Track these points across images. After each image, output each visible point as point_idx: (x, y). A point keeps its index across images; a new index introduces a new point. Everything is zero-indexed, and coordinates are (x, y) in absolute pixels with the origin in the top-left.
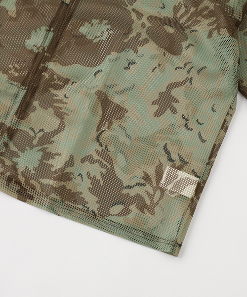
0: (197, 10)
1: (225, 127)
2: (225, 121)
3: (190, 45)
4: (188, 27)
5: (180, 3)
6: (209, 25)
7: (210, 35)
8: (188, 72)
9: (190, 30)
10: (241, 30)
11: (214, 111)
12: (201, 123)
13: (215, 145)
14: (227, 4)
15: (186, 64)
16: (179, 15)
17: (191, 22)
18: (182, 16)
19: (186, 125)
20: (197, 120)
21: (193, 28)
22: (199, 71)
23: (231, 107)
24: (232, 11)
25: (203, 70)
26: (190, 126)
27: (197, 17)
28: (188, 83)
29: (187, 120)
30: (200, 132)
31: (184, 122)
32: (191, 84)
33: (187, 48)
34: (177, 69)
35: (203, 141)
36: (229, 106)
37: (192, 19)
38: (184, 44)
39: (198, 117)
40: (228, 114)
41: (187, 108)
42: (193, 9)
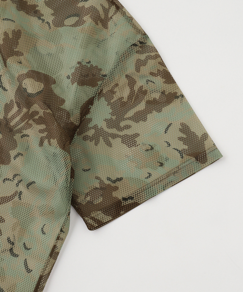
0: (28, 112)
1: (54, 254)
2: (55, 247)
3: (19, 154)
4: (20, 131)
5: (12, 101)
6: (41, 131)
7: (41, 144)
8: (17, 185)
9: (21, 134)
10: (79, 134)
11: (44, 233)
12: (29, 248)
13: (41, 278)
14: (62, 107)
15: (15, 176)
16: (10, 115)
17: (24, 123)
18: (13, 117)
19: (11, 250)
20: (25, 243)
21: (25, 132)
22: (29, 185)
23: (61, 231)
24: (68, 114)
25: (32, 185)
26: (15, 251)
27: (29, 120)
28: (17, 198)
29: (13, 244)
30: (26, 259)
31: (9, 246)
32: (20, 199)
33: (15, 158)
34: (4, 180)
35: (29, 271)
36: (60, 228)
37: (25, 120)
38: (13, 153)
39: (26, 240)
40: (58, 238)
41: (14, 229)
42: (25, 110)
